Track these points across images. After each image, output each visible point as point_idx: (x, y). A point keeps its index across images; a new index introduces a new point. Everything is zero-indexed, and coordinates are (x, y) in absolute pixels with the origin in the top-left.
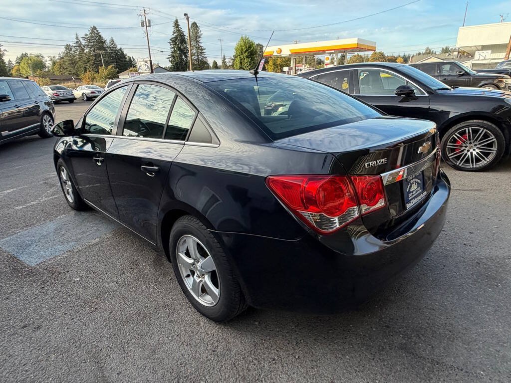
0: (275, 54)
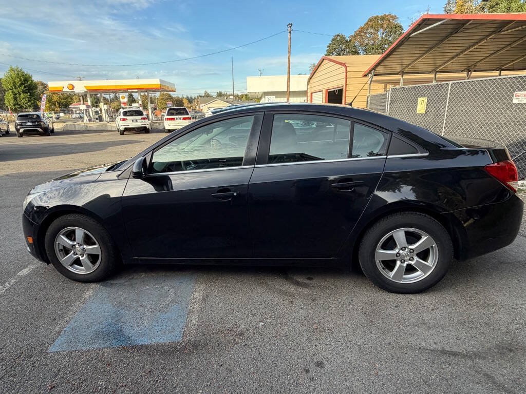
0: (66, 90)
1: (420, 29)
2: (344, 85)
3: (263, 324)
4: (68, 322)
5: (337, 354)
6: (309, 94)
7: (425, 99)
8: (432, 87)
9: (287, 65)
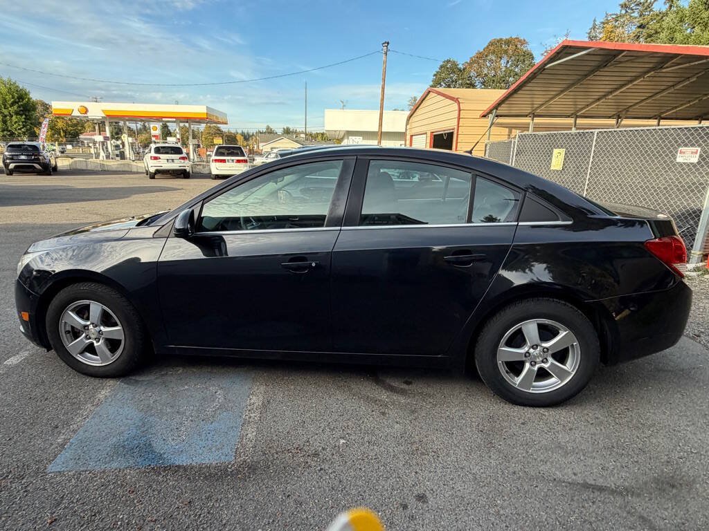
0: (76, 113)
1: (559, 59)
2: (456, 127)
3: (344, 441)
4: (74, 431)
5: (444, 485)
6: (408, 137)
7: (563, 151)
8: (572, 135)
9: (380, 97)
